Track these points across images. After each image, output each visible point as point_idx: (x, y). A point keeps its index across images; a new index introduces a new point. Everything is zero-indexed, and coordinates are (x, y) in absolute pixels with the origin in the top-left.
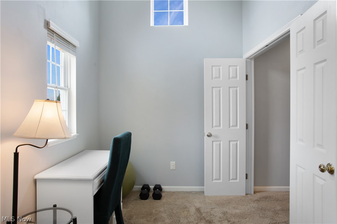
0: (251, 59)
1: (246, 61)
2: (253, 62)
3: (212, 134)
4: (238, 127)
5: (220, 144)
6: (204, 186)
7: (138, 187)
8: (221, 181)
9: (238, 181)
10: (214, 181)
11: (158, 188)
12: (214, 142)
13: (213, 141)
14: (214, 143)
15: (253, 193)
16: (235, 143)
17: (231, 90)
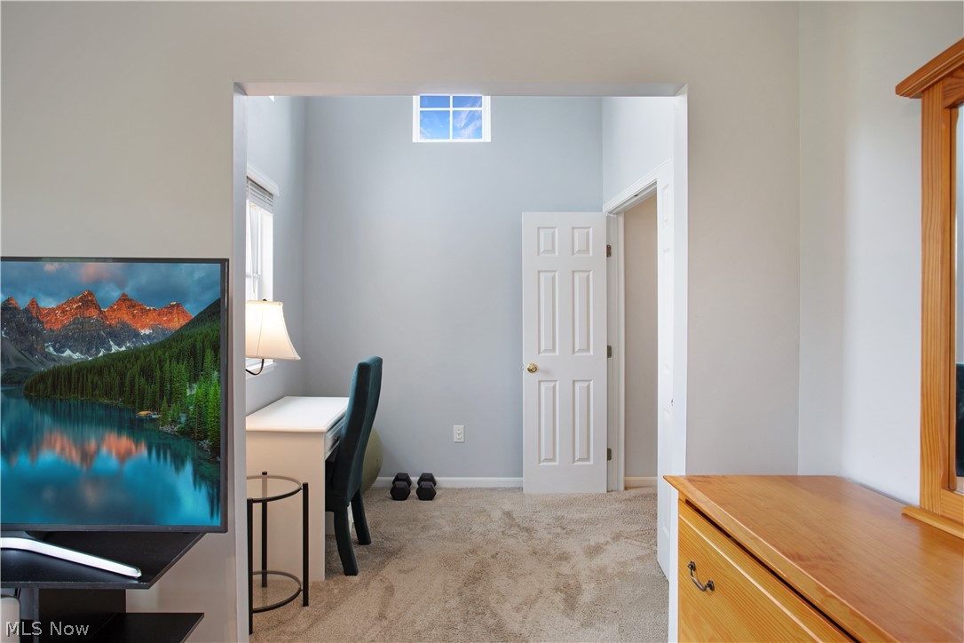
0: (618, 214)
1: (608, 218)
2: (621, 219)
3: (539, 366)
4: (592, 353)
5: (554, 387)
6: (522, 476)
7: (385, 480)
8: (557, 463)
9: (591, 462)
10: (542, 464)
11: (428, 479)
12: (542, 384)
13: (540, 382)
14: (543, 386)
15: (622, 488)
16: (586, 384)
17: (577, 276)
